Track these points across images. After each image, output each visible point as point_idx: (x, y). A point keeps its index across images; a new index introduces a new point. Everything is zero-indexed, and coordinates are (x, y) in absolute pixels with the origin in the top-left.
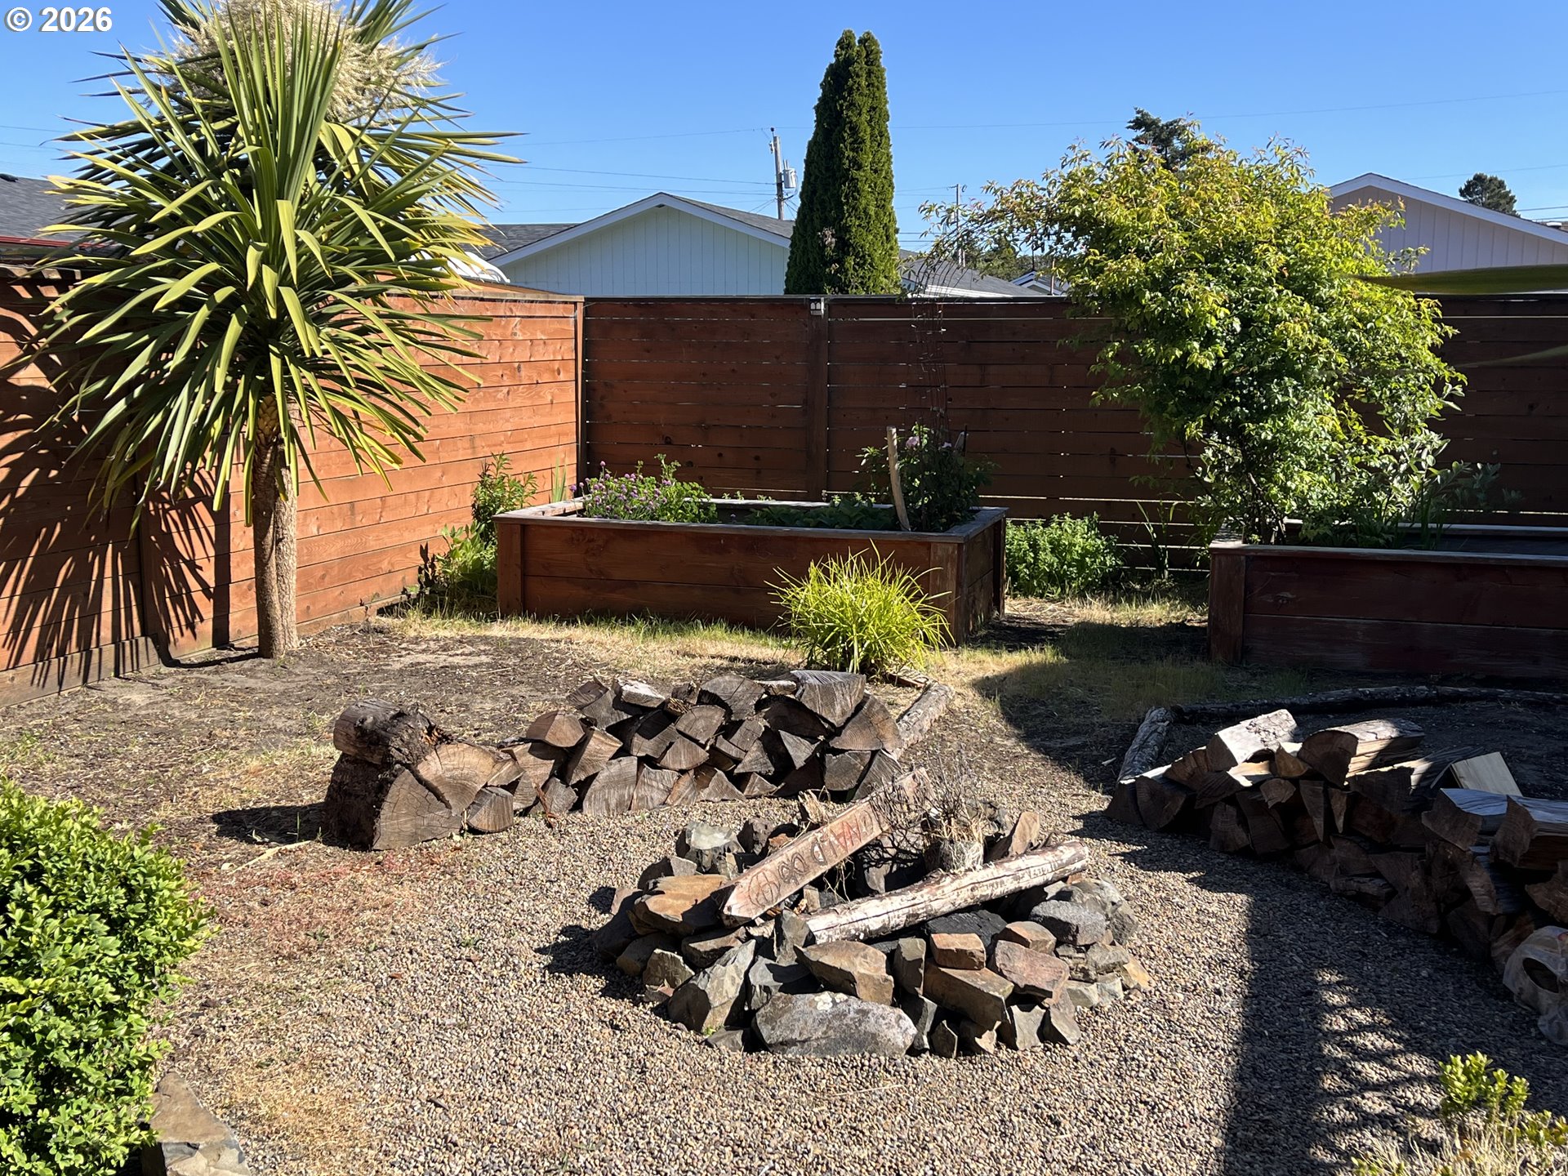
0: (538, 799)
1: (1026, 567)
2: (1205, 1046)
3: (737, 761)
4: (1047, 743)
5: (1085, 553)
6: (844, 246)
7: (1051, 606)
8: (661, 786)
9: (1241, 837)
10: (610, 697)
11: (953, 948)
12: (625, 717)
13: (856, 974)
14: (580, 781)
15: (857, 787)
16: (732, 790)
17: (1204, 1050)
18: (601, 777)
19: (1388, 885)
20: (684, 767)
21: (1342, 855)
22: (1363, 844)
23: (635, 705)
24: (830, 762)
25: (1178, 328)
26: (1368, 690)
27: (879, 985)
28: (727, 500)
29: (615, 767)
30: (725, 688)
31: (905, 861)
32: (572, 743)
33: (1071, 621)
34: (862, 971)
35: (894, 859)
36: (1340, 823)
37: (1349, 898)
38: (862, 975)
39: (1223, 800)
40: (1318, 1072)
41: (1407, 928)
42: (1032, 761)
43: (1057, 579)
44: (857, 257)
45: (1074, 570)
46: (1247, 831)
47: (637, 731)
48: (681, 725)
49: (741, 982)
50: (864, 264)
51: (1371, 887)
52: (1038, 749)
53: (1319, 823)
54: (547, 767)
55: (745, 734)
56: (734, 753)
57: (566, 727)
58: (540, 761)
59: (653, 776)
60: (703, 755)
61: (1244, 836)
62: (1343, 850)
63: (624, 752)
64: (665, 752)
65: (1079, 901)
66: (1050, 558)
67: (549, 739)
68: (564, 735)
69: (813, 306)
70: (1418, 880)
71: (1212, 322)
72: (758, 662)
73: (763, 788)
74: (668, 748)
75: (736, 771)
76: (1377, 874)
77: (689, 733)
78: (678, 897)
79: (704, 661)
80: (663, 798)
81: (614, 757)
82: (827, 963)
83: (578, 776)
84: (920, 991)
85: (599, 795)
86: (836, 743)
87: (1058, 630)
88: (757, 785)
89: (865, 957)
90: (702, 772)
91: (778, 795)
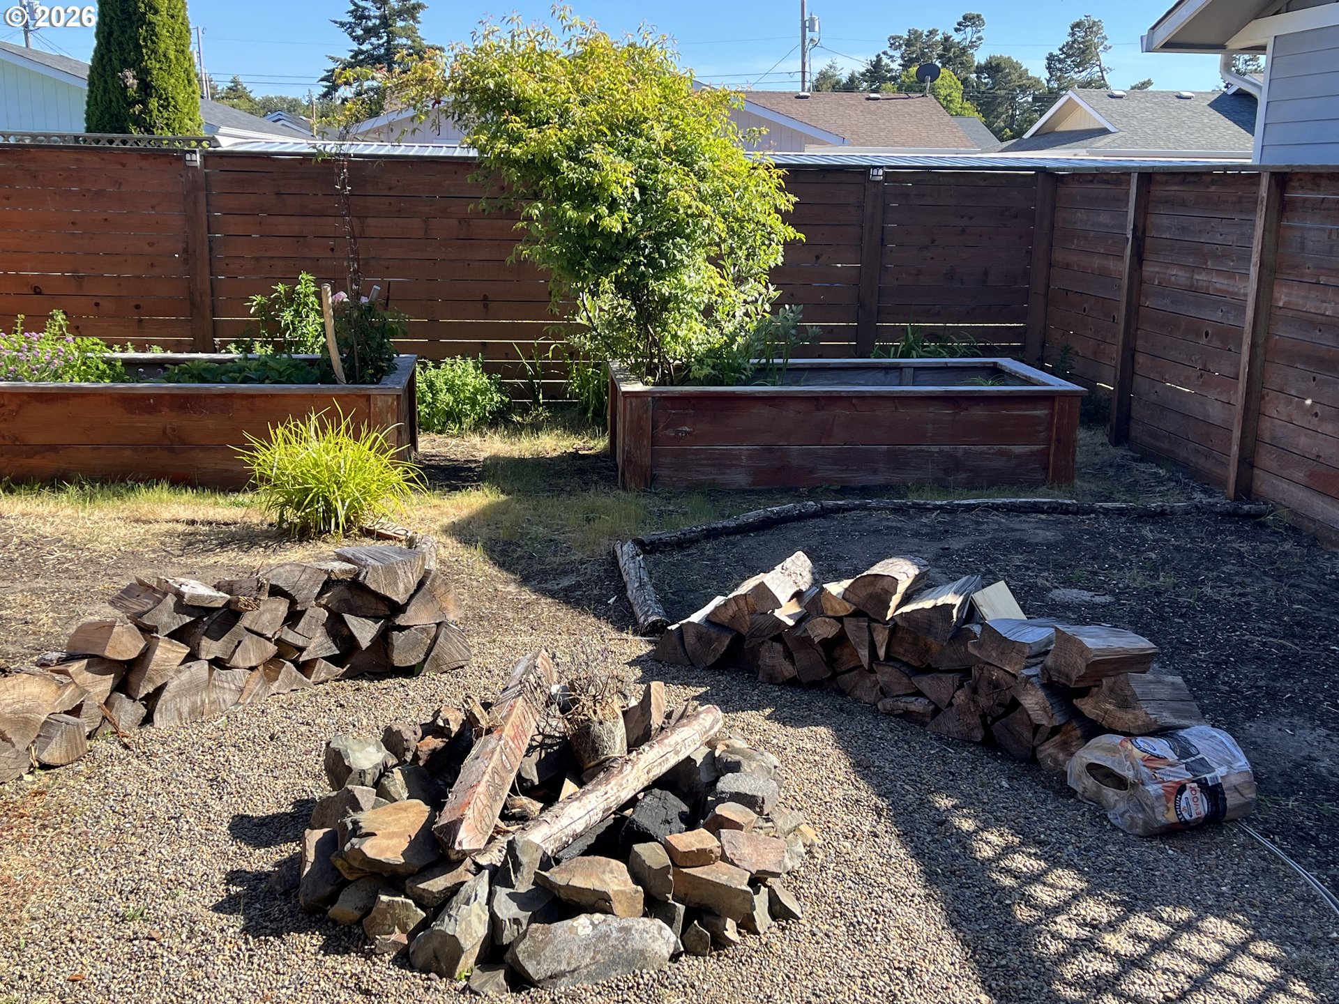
0: (104, 718)
1: (426, 407)
2: (903, 895)
3: (301, 650)
4: (544, 586)
5: (477, 391)
6: (146, 88)
7: (454, 441)
8: (233, 687)
9: (788, 670)
10: (170, 600)
11: (694, 849)
12: (188, 619)
13: (611, 893)
14: (148, 694)
15: (425, 660)
16: (301, 679)
17: (904, 900)
18: (170, 687)
19: (931, 702)
20: (254, 664)
21: (885, 679)
22: (903, 669)
23: (198, 607)
24: (397, 640)
25: (587, 195)
26: (775, 509)
27: (631, 898)
28: (131, 354)
29: (185, 676)
30: (287, 578)
31: (551, 746)
32: (134, 654)
33: (481, 456)
34: (616, 888)
35: (542, 745)
36: (882, 653)
37: (896, 716)
38: (616, 892)
39: (770, 639)
40: (1009, 905)
41: (954, 739)
42: (546, 607)
43: (453, 416)
44: (160, 98)
45: (468, 407)
46: (793, 664)
47: (205, 634)
48: (246, 621)
49: (487, 918)
50: (168, 105)
51: (917, 705)
52: (545, 592)
53: (864, 654)
54: (107, 681)
55: (310, 622)
56: (300, 642)
57: (126, 639)
58: (99, 677)
59: (224, 678)
60: (272, 649)
61: (791, 668)
62: (885, 675)
63: (192, 657)
64: (234, 652)
65: (749, 770)
66: (449, 398)
67: (109, 653)
68: (125, 645)
69: (188, 157)
70: (962, 698)
71: (617, 191)
72: (218, 524)
73: (329, 672)
74: (237, 647)
75: (301, 659)
76: (919, 694)
77: (255, 629)
78: (391, 836)
79: (165, 527)
80: (236, 699)
81: (183, 663)
82: (578, 885)
83: (146, 689)
84: (670, 896)
85: (171, 705)
86: (401, 620)
87: (474, 465)
88: (324, 670)
89: (611, 872)
90: (272, 665)
91: (345, 676)
